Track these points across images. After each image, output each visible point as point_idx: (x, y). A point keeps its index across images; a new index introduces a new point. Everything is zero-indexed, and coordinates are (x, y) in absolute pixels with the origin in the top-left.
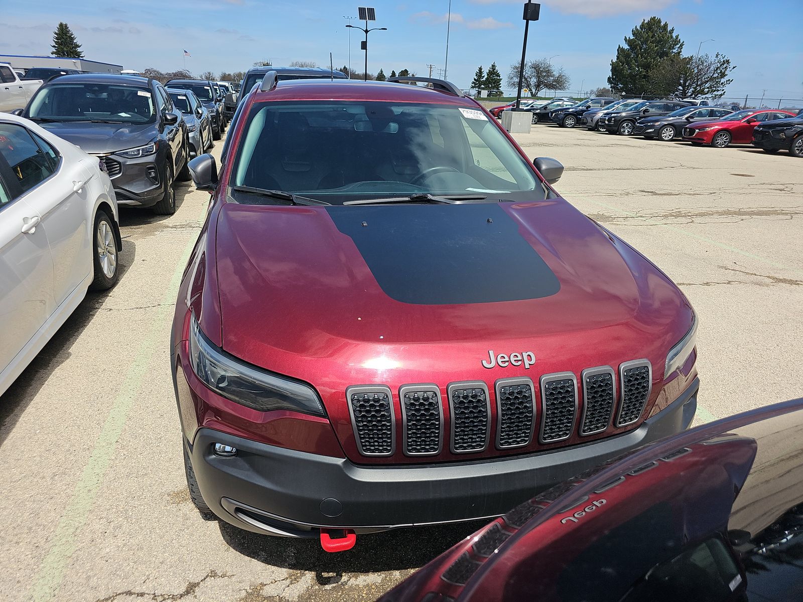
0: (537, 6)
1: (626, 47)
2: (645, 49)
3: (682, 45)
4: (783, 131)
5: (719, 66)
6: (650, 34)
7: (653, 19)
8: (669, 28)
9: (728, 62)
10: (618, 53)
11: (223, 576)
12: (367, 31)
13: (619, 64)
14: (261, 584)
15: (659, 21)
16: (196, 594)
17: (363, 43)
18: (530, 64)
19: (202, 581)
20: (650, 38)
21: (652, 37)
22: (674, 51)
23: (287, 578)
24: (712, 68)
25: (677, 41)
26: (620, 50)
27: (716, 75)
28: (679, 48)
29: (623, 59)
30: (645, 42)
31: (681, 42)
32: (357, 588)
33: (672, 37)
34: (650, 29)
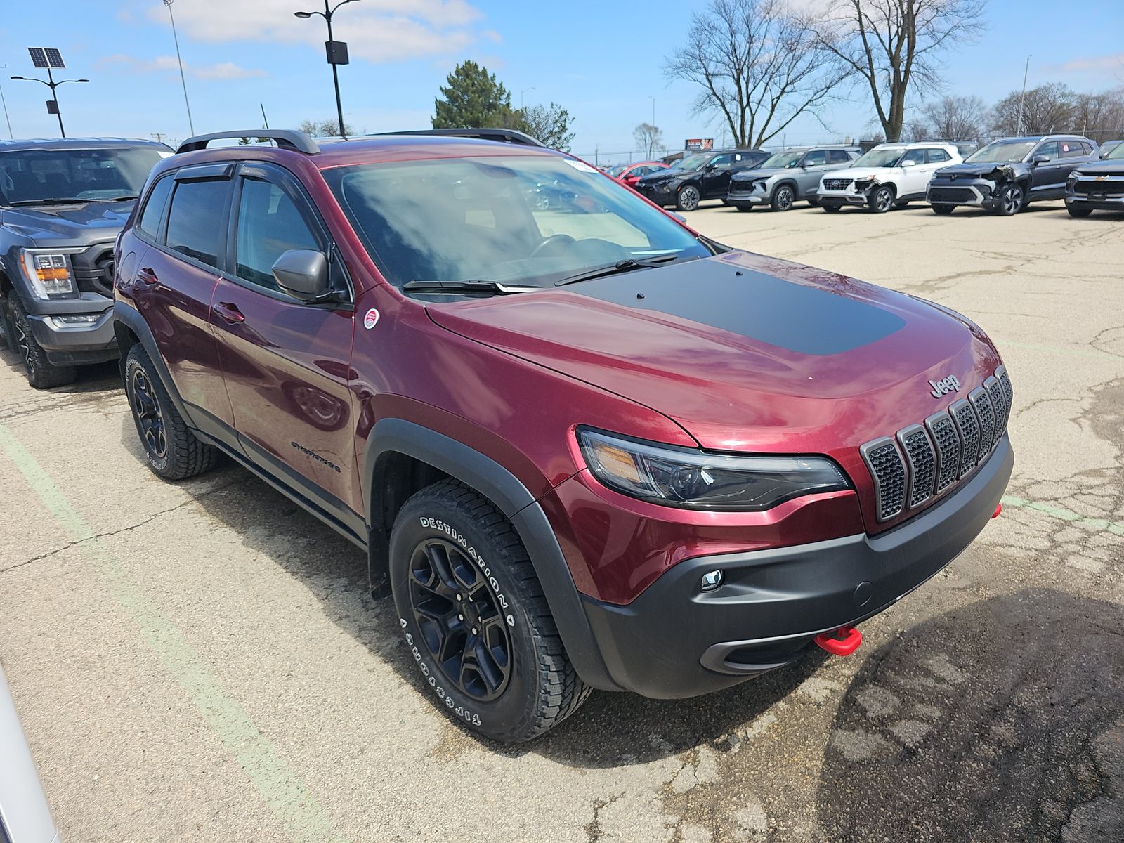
0: (343, 46)
1: (444, 99)
2: (467, 101)
3: (508, 95)
4: (665, 184)
5: (557, 118)
6: (469, 82)
7: (468, 63)
8: (490, 75)
9: (566, 113)
10: (437, 107)
11: (614, 799)
12: (52, 85)
13: (441, 121)
14: (665, 784)
15: (476, 66)
16: (606, 833)
17: (49, 103)
18: (320, 126)
19: (596, 817)
20: (471, 88)
21: (473, 86)
22: (502, 102)
23: (685, 764)
24: (550, 122)
25: (502, 91)
26: (439, 105)
27: (556, 129)
28: (506, 98)
29: (445, 115)
30: (465, 92)
31: (507, 91)
32: (761, 737)
33: (495, 85)
34: (467, 75)
